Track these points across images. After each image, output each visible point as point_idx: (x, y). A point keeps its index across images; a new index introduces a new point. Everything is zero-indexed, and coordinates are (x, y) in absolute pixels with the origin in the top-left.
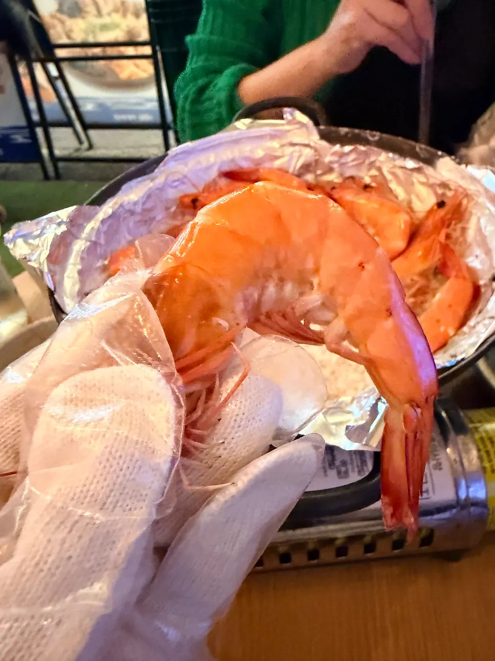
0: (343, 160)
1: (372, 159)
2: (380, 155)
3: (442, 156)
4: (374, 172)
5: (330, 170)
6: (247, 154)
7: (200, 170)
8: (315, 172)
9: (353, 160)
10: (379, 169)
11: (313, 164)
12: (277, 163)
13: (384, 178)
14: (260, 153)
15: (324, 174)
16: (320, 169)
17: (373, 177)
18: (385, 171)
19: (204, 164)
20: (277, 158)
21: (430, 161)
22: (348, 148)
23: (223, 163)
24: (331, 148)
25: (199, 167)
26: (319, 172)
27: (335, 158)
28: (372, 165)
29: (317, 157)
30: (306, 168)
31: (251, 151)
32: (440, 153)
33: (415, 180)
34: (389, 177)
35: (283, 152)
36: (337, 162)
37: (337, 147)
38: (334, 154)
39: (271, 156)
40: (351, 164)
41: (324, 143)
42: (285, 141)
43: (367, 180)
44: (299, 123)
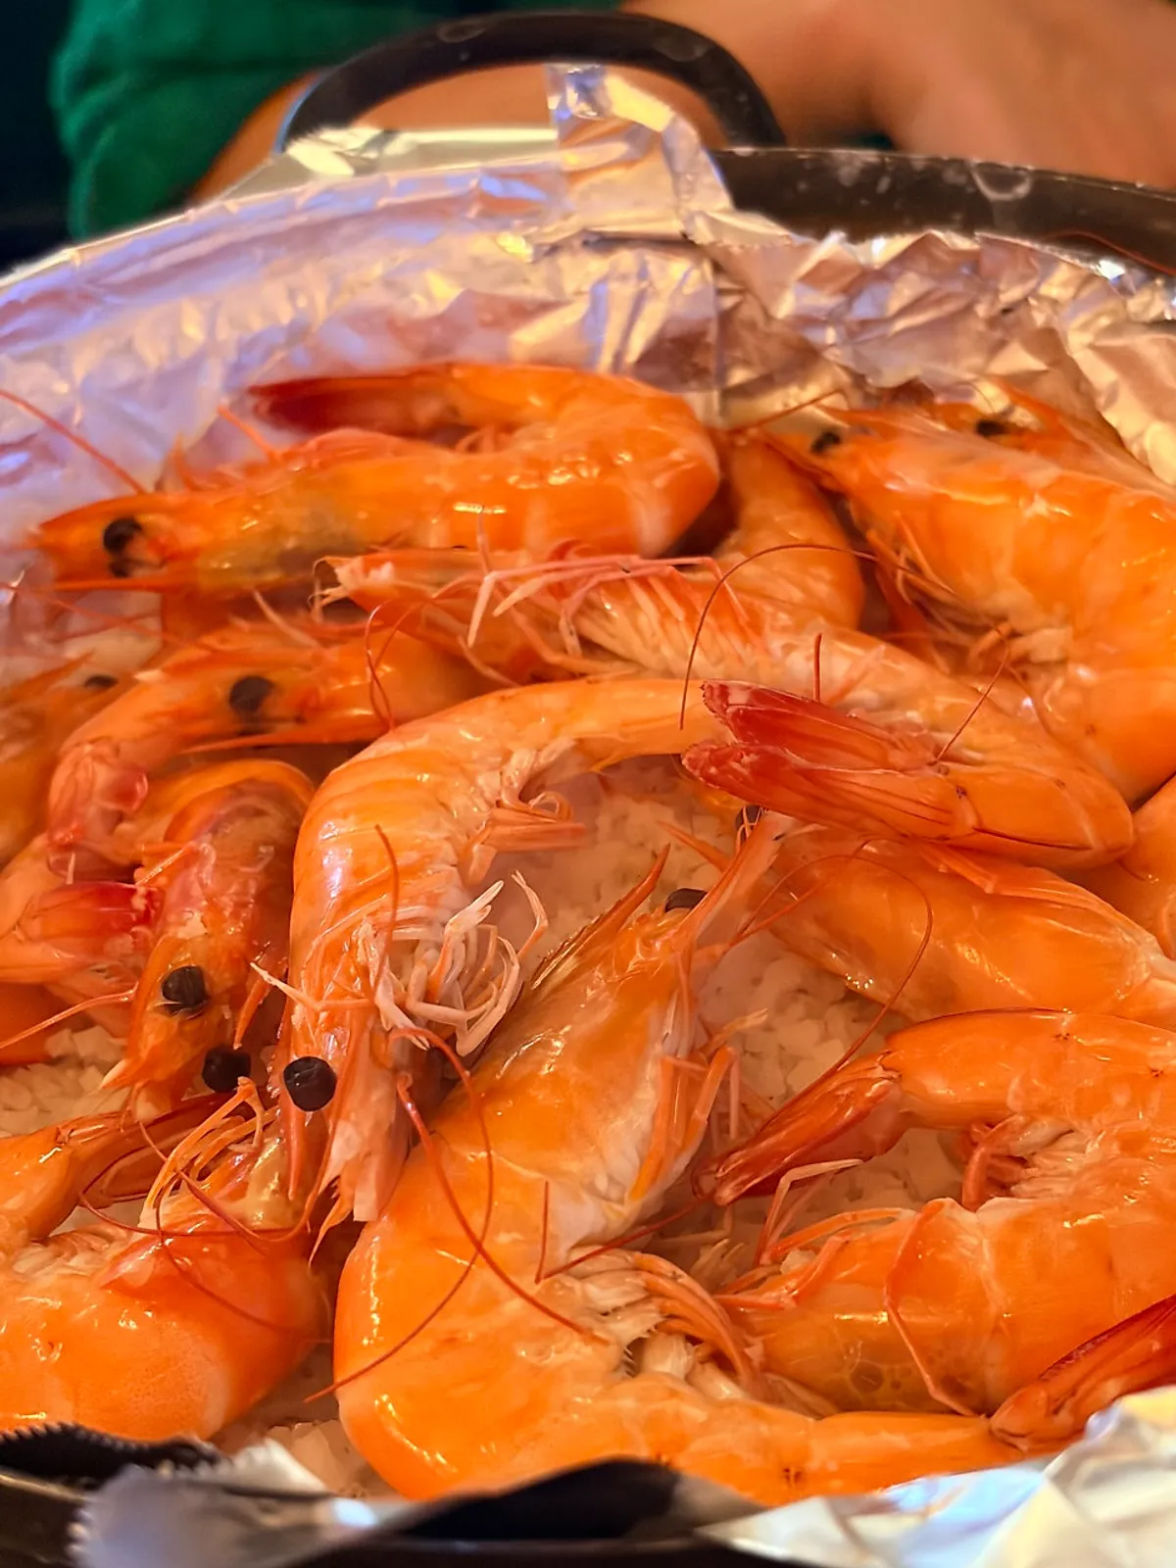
0: (863, 309)
1: (1011, 294)
2: (1046, 269)
4: (1019, 359)
5: (803, 358)
6: (376, 297)
7: (130, 389)
8: (722, 374)
9: (903, 312)
10: (1049, 343)
11: (712, 337)
12: (530, 337)
13: (1077, 379)
14: (438, 292)
15: (767, 382)
16: (746, 363)
17: (1017, 385)
18: (1078, 343)
19: (153, 354)
20: (525, 312)
22: (882, 249)
24: (804, 250)
25: (125, 373)
26: (738, 376)
27: (823, 300)
28: (1007, 324)
29: (728, 302)
30: (678, 354)
31: (389, 283)
34: (1101, 375)
35: (554, 283)
36: (832, 318)
37: (834, 244)
38: (816, 278)
39: (491, 299)
40: (901, 324)
41: (759, 226)
42: (555, 230)
43: (990, 399)
44: (632, 131)
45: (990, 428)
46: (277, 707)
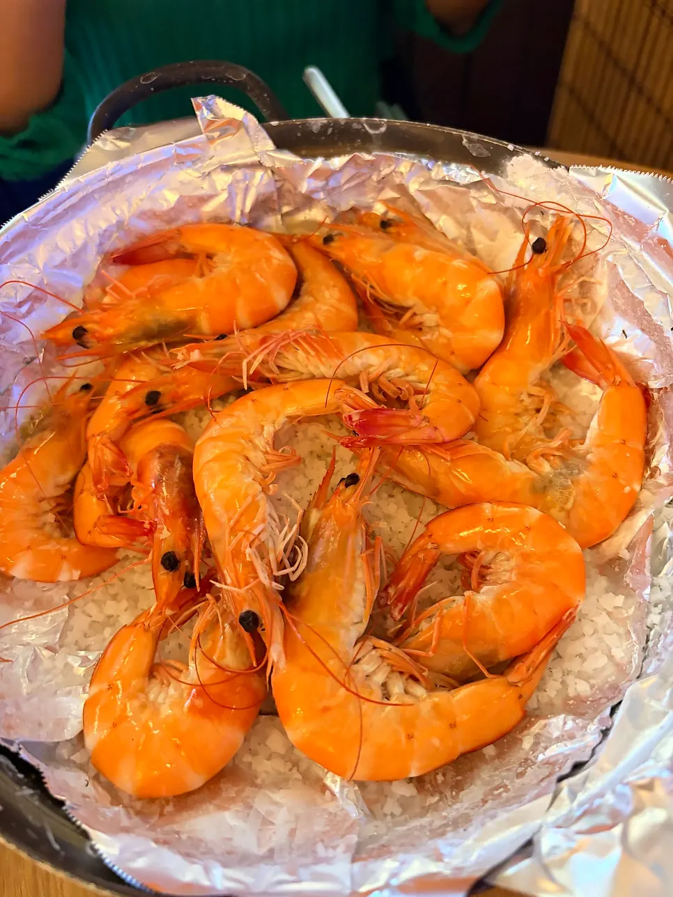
0: (332, 183)
1: (385, 171)
2: (398, 162)
3: (514, 153)
4: (390, 194)
5: (308, 201)
6: (147, 206)
7: (62, 265)
8: (280, 210)
9: (347, 182)
10: (402, 189)
11: (275, 197)
12: (209, 208)
13: (412, 200)
14: (170, 198)
15: (298, 210)
16: (288, 204)
17: (389, 203)
18: (413, 187)
19: (67, 248)
20: (204, 200)
21: (491, 163)
22: (337, 162)
23: (105, 235)
24: (309, 165)
25: (58, 259)
26: (285, 209)
27: (318, 184)
28: (384, 182)
29: (279, 184)
30: (264, 205)
31: (151, 198)
32: (511, 147)
33: (474, 203)
34: (422, 200)
35: (213, 185)
36: (323, 189)
37: (318, 163)
38: (316, 175)
39: (191, 198)
40: (346, 187)
41: (288, 157)
42: (208, 166)
43: (379, 209)
45: (385, 224)
46: (163, 400)
